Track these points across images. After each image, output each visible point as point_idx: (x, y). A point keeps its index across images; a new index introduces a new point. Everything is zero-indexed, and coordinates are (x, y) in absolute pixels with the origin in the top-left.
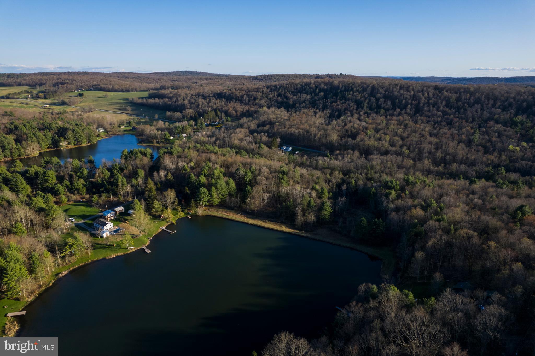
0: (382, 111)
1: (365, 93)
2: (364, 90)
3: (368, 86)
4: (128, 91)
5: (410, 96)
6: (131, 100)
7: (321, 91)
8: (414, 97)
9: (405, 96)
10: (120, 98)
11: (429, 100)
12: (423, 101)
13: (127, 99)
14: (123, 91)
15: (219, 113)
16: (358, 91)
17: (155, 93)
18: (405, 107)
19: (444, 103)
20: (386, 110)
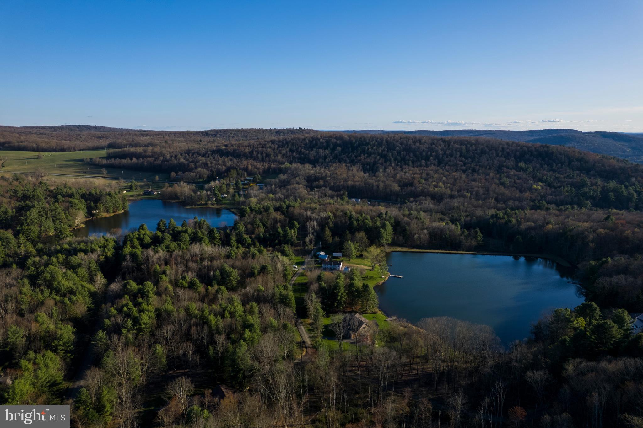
0: (410, 163)
1: (384, 147)
2: (380, 144)
3: (382, 140)
4: (63, 150)
5: (426, 148)
6: (89, 160)
7: (336, 145)
8: (431, 150)
9: (423, 148)
10: (67, 159)
11: (445, 152)
12: (441, 153)
13: (81, 160)
14: (55, 151)
15: (240, 171)
16: (374, 145)
17: (117, 152)
18: (427, 159)
19: (458, 153)
20: (413, 162)
